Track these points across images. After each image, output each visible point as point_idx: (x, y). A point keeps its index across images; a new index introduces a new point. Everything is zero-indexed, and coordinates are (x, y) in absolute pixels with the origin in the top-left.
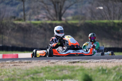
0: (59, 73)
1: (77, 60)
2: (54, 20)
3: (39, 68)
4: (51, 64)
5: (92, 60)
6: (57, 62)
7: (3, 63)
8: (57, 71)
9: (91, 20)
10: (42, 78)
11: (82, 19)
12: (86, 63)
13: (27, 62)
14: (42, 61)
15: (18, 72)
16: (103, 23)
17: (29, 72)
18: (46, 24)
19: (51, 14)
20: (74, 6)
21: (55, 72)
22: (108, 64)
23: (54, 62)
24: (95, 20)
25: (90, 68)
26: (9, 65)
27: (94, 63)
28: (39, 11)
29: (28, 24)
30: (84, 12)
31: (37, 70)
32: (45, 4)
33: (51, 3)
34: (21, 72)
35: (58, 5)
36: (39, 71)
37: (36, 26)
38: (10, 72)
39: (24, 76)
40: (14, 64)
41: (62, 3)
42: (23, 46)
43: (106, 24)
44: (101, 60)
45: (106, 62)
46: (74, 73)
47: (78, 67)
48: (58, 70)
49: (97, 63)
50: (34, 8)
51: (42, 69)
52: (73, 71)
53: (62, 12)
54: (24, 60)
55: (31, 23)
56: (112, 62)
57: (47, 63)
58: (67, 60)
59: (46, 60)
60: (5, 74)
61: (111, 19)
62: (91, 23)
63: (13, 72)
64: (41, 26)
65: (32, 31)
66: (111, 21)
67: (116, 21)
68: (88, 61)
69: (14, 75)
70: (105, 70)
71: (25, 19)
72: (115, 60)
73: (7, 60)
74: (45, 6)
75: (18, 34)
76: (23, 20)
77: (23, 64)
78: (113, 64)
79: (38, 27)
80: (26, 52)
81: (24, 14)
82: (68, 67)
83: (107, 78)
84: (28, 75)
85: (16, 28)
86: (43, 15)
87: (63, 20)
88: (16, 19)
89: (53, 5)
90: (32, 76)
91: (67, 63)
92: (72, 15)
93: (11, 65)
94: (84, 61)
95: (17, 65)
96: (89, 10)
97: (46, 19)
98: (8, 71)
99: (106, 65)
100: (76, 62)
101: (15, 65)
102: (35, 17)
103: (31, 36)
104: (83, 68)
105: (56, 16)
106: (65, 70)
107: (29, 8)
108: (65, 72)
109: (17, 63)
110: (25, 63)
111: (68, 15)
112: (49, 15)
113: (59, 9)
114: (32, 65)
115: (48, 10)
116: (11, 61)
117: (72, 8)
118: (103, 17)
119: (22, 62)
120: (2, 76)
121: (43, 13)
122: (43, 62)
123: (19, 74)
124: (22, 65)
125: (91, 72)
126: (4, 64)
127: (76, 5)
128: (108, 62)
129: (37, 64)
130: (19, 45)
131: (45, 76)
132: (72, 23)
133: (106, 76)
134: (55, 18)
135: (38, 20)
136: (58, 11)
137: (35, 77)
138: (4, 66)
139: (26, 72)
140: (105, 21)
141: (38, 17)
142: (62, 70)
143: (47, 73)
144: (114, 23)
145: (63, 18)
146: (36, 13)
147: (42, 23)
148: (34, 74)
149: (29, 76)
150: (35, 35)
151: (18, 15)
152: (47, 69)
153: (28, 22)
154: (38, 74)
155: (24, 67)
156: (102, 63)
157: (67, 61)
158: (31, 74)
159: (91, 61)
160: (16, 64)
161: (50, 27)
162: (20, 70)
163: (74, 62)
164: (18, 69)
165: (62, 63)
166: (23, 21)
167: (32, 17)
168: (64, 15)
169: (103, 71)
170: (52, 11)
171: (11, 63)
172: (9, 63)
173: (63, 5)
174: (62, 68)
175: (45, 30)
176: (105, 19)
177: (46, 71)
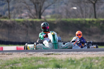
0: (34, 63)
1: (51, 53)
2: (35, 18)
3: (18, 59)
4: (29, 55)
5: (64, 52)
6: (34, 54)
8: (33, 62)
9: (67, 18)
10: (20, 68)
11: (58, 18)
12: (59, 54)
13: (9, 54)
14: (21, 53)
16: (76, 21)
17: (9, 62)
18: (28, 22)
19: (32, 13)
20: (52, 6)
21: (31, 62)
22: (77, 56)
23: (32, 54)
24: (70, 18)
25: (61, 60)
27: (65, 55)
28: (22, 10)
29: (12, 22)
30: (60, 11)
31: (16, 61)
32: (27, 4)
33: (32, 3)
35: (38, 5)
36: (18, 61)
37: (19, 24)
41: (42, 3)
42: (8, 40)
43: (79, 22)
44: (72, 52)
45: (76, 54)
46: (47, 63)
47: (51, 58)
48: (34, 61)
49: (68, 55)
50: (17, 8)
51: (20, 60)
53: (42, 11)
54: (6, 52)
55: (15, 21)
56: (81, 55)
57: (26, 54)
59: (25, 52)
61: (83, 17)
62: (66, 21)
64: (24, 23)
65: (15, 28)
66: (83, 19)
67: (88, 19)
68: (61, 53)
70: (74, 61)
71: (10, 18)
72: (83, 53)
74: (27, 7)
75: (4, 30)
76: (8, 18)
77: (5, 55)
78: (82, 56)
79: (21, 24)
80: (10, 45)
81: (9, 13)
82: (43, 58)
83: (75, 68)
84: (8, 65)
85: (2, 25)
86: (26, 14)
87: (42, 18)
88: (2, 17)
89: (34, 6)
90: (11, 65)
91: (43, 55)
92: (50, 14)
94: (57, 53)
96: (65, 10)
97: (28, 17)
99: (75, 56)
100: (50, 54)
102: (19, 16)
103: (15, 31)
104: (55, 59)
105: (36, 14)
106: (40, 61)
107: (13, 8)
108: (40, 63)
110: (7, 54)
111: (47, 14)
112: (31, 14)
113: (39, 8)
114: (13, 56)
115: (29, 10)
117: (51, 8)
118: (76, 16)
119: (4, 54)
121: (26, 12)
124: (4, 57)
125: (62, 62)
127: (54, 6)
128: (78, 54)
129: (17, 56)
130: (5, 39)
131: (22, 66)
132: (50, 21)
133: (74, 66)
134: (36, 16)
135: (21, 18)
136: (38, 10)
137: (14, 67)
139: (6, 62)
140: (78, 19)
141: (21, 15)
142: (38, 61)
143: (24, 64)
144: (86, 21)
145: (42, 17)
146: (20, 12)
147: (24, 21)
148: (13, 64)
150: (18, 31)
151: (4, 13)
152: (25, 60)
153: (12, 20)
154: (17, 64)
155: (6, 58)
156: (72, 55)
157: (43, 53)
158: (11, 64)
159: (63, 54)
161: (31, 24)
162: (1, 61)
163: (48, 54)
165: (39, 55)
166: (8, 19)
167: (16, 16)
168: (43, 14)
169: (72, 62)
170: (33, 11)
173: (42, 5)
174: (38, 59)
175: (27, 27)
176: (79, 17)
177: (24, 62)
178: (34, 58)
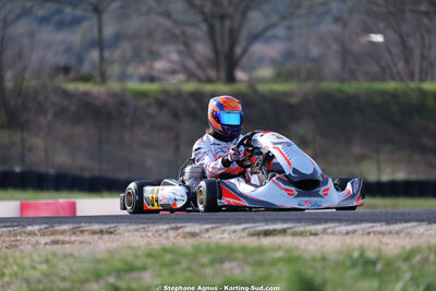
0: (209, 271)
1: (279, 226)
2: (209, 81)
3: (139, 253)
4: (185, 237)
5: (331, 225)
6: (207, 230)
7: (15, 235)
8: (203, 266)
9: (342, 80)
11: (307, 79)
12: (311, 234)
13: (101, 232)
14: (153, 228)
15: (63, 268)
16: (384, 93)
17: (102, 266)
18: (179, 94)
19: (199, 58)
20: (281, 31)
21: (195, 267)
23: (198, 231)
24: (356, 80)
25: (319, 256)
26: (34, 239)
27: (339, 237)
28: (156, 47)
29: (114, 95)
30: (315, 51)
31: (130, 258)
32: (176, 22)
33: (198, 18)
34: (74, 268)
35: (222, 25)
36: (138, 263)
37: (142, 103)
38: (34, 268)
39: (84, 282)
40: (52, 238)
41: (238, 18)
42: (96, 173)
43: (394, 96)
44: (365, 226)
45: (383, 233)
46: (261, 272)
47: (279, 248)
48: (205, 260)
49: (351, 235)
50: (135, 36)
51: (149, 255)
52: (260, 264)
53: (238, 50)
54: (90, 223)
55: (125, 91)
56: (402, 235)
57: (172, 234)
58: (242, 226)
59: (169, 223)
60: (16, 274)
61: (412, 77)
62: (340, 91)
63: (44, 267)
64: (163, 101)
65: (128, 121)
67: (431, 86)
68: (319, 228)
69: (46, 275)
70: (374, 263)
71: (104, 78)
72: (414, 226)
73: (30, 225)
74: (178, 31)
75: (78, 130)
76: (98, 79)
77: (86, 237)
78: (408, 240)
79: (149, 105)
80: (106, 194)
81: (102, 58)
82: (244, 249)
84: (98, 277)
85: (73, 108)
86: (170, 61)
87: (241, 81)
88: (72, 74)
89: (204, 27)
90: (111, 280)
91: (244, 234)
92: (273, 62)
93: (43, 240)
94: (302, 229)
95: (63, 243)
96: (335, 47)
97: (181, 77)
98: (26, 262)
99: (381, 242)
100: (275, 230)
101: (55, 242)
102: (142, 70)
103: (126, 136)
104: (297, 253)
105: (216, 64)
106: (231, 260)
107: (118, 37)
108: (231, 270)
109: (63, 232)
110: (94, 233)
111: (261, 61)
112: (191, 64)
113: (226, 39)
114: (117, 240)
115: (186, 44)
116: (43, 227)
117: (275, 37)
118: (382, 70)
119: (82, 232)
120: (6, 279)
121: (172, 54)
122: (157, 231)
123: (66, 273)
124: (81, 243)
125: (325, 268)
126: (19, 238)
128: (390, 233)
129: (135, 239)
130: (82, 169)
132: (272, 92)
133: (375, 283)
134: (212, 73)
135: (152, 79)
136: (224, 47)
137: (122, 284)
138: (17, 246)
139: (91, 266)
141: (151, 68)
142: (222, 261)
143: (165, 272)
144: (424, 94)
145: (240, 75)
146: (145, 54)
147: (165, 92)
148: (119, 273)
149: (102, 283)
151: (81, 60)
152: (168, 257)
153: (115, 86)
154: (134, 275)
155: (88, 248)
156: (365, 237)
157: (244, 229)
158: (109, 274)
159: (330, 231)
160: (61, 237)
161: (193, 105)
162: (70, 260)
163: (267, 233)
164: (65, 256)
165: (225, 235)
166: (95, 83)
167: (131, 70)
168: (244, 61)
169: (366, 265)
170: (202, 49)
171: (43, 235)
172: (35, 234)
174: (222, 255)
175: (176, 116)
177: (164, 265)
178: (209, 250)
